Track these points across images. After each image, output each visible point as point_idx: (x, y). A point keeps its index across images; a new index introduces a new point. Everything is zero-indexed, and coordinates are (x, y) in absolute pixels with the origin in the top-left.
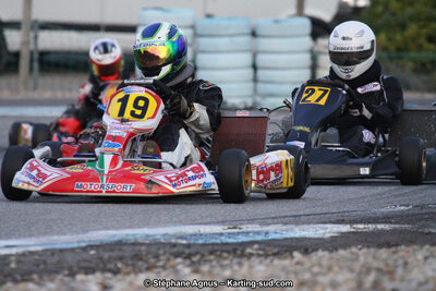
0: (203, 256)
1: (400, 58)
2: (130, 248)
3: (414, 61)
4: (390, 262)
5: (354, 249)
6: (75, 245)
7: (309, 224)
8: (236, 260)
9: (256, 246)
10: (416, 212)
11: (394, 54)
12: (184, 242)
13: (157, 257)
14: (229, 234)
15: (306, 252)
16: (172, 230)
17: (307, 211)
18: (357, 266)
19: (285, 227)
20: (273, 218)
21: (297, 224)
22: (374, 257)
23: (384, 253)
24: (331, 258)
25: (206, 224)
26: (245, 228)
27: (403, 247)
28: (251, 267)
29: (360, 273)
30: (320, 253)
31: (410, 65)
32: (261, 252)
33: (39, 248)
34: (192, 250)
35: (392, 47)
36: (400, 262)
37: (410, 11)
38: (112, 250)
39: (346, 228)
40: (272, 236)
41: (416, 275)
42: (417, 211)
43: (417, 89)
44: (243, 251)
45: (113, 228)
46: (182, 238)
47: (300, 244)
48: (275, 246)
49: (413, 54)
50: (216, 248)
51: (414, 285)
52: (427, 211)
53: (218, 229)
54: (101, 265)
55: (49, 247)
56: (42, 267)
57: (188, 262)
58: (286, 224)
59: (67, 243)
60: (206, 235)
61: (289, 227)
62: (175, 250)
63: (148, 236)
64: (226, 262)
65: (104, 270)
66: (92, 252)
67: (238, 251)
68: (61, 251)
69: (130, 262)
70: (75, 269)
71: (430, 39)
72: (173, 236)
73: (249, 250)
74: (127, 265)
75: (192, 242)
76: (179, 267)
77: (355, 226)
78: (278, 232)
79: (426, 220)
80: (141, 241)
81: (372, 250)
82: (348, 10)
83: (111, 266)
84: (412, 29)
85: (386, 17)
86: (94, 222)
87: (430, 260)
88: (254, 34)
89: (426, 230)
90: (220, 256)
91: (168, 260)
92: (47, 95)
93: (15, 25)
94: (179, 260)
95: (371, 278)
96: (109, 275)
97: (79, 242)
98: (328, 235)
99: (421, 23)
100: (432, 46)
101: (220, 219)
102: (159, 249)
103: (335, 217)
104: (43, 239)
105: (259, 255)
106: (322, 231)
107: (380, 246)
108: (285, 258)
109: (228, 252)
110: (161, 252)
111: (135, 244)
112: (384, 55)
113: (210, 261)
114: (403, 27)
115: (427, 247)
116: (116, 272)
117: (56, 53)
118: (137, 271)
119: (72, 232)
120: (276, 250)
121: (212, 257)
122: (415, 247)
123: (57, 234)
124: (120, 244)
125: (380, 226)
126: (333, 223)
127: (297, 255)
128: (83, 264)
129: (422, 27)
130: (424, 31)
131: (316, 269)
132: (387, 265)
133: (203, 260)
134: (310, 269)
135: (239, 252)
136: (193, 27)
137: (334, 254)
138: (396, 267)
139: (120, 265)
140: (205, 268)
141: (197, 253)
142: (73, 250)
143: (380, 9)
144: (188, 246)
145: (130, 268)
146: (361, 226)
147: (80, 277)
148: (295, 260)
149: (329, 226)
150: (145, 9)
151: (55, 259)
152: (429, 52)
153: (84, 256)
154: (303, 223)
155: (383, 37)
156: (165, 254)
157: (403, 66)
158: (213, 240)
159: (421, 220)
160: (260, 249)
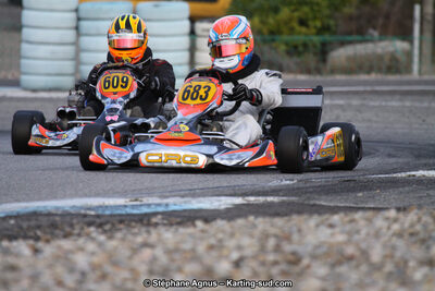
0: (113, 224)
1: (273, 40)
2: (46, 218)
3: (287, 44)
4: (286, 229)
5: (251, 218)
7: (204, 195)
8: (144, 229)
9: (160, 217)
11: (268, 37)
12: (93, 213)
13: (72, 226)
14: (133, 207)
15: (206, 221)
16: (78, 202)
17: (201, 186)
18: (257, 232)
19: (183, 200)
20: (171, 192)
21: (194, 195)
22: (272, 226)
23: (279, 221)
24: (231, 227)
25: (109, 197)
27: (295, 218)
28: (159, 235)
30: (220, 223)
31: (283, 48)
32: (165, 222)
34: (102, 220)
35: (265, 31)
36: (295, 229)
38: (29, 220)
39: (238, 201)
40: (172, 208)
41: (311, 240)
42: (301, 185)
44: (149, 220)
45: (24, 200)
46: (89, 209)
47: (198, 215)
48: (178, 217)
49: (285, 37)
50: (124, 218)
51: (309, 249)
52: (312, 185)
53: (121, 201)
54: (22, 234)
57: (100, 230)
58: (183, 197)
60: (111, 207)
61: (186, 199)
62: (87, 220)
63: (57, 208)
64: (136, 230)
65: (25, 237)
66: (12, 222)
67: (145, 220)
69: (48, 230)
71: (303, 23)
72: (81, 208)
73: (154, 220)
74: (45, 233)
75: (100, 212)
76: (94, 235)
77: (247, 198)
78: (177, 204)
79: (311, 192)
80: (54, 212)
81: (267, 219)
83: (31, 234)
84: (285, 12)
86: (5, 195)
89: (312, 202)
90: (129, 226)
91: (82, 229)
94: (92, 229)
95: (271, 243)
96: (31, 242)
98: (223, 207)
99: (293, 7)
100: (304, 29)
102: (72, 219)
105: (165, 225)
106: (218, 204)
107: (273, 216)
108: (188, 226)
109: (136, 222)
110: (75, 221)
111: (49, 214)
112: (258, 38)
113: (120, 229)
114: (276, 10)
115: (316, 216)
116: (37, 239)
118: (57, 237)
120: (179, 220)
121: (122, 226)
122: (305, 216)
124: (35, 214)
125: (270, 199)
126: (227, 195)
127: (200, 224)
128: (6, 232)
129: (293, 11)
130: (296, 14)
131: (220, 236)
132: (283, 231)
133: (114, 229)
134: (214, 235)
135: (145, 222)
136: (76, 11)
137: (232, 223)
138: (291, 233)
139: (39, 233)
140: (119, 235)
141: (107, 222)
144: (98, 216)
145: (49, 237)
146: (252, 199)
147: (5, 243)
148: (198, 229)
149: (223, 198)
153: (5, 224)
154: (199, 196)
155: (256, 20)
156: (78, 223)
157: (275, 49)
158: (119, 212)
159: (306, 193)
160: (163, 219)
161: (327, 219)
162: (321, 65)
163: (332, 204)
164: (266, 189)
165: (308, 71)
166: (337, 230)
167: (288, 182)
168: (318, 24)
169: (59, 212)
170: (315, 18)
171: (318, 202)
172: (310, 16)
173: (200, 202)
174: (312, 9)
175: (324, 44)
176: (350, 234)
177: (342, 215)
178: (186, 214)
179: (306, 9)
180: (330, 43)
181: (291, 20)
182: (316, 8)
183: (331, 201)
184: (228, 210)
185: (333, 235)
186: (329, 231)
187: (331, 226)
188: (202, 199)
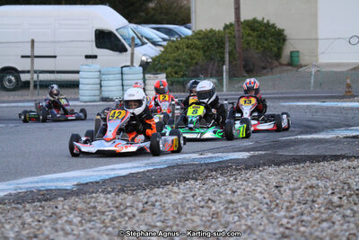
37: (168, 63)
71: (176, 73)
85: (159, 65)
93: (24, 72)
99: (172, 67)
100: (177, 76)
129: (173, 69)
168: (182, 73)
170: (181, 71)
172: (179, 70)
174: (179, 68)
179: (177, 68)
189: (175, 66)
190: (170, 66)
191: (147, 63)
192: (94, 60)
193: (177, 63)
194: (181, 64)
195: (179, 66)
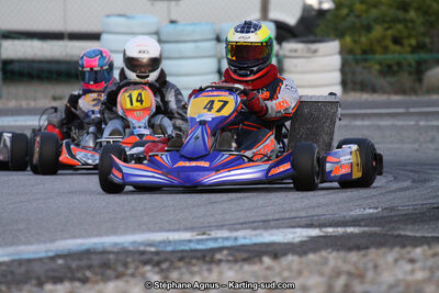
0: (172, 262)
1: (365, 60)
2: (99, 257)
4: (361, 265)
5: (324, 253)
6: (42, 255)
7: (278, 228)
8: (205, 267)
9: (225, 252)
10: (385, 215)
11: (359, 57)
12: (153, 249)
13: (126, 265)
14: (199, 241)
15: (276, 256)
16: (140, 237)
17: (277, 217)
18: (327, 270)
19: (254, 233)
20: (242, 224)
21: (266, 229)
22: (345, 261)
23: (354, 256)
24: (301, 263)
25: (174, 231)
26: (214, 234)
27: (373, 253)
28: (221, 273)
29: (330, 278)
30: (290, 258)
31: (377, 67)
32: (230, 258)
33: (6, 259)
34: (162, 257)
35: (358, 51)
36: (370, 265)
37: (374, 12)
38: (80, 259)
39: (315, 232)
40: (241, 242)
41: (387, 277)
42: (386, 213)
43: (384, 92)
44: (212, 258)
45: (81, 236)
46: (151, 245)
47: (270, 249)
48: (245, 251)
49: (378, 57)
50: (185, 254)
51: (384, 287)
52: (397, 213)
53: (187, 236)
54: (69, 275)
55: (16, 257)
56: (10, 277)
57: (157, 269)
58: (255, 229)
59: (34, 253)
60: (176, 242)
61: (258, 232)
62: (145, 257)
63: (116, 244)
64: (196, 269)
65: (72, 279)
66: (60, 262)
67: (207, 257)
68: (29, 261)
69: (98, 270)
70: (43, 279)
71: (397, 41)
72: (142, 244)
73: (218, 256)
74: (96, 274)
75: (160, 249)
76: (149, 275)
77: (324, 229)
78: (247, 237)
79: (395, 222)
80: (109, 249)
81: (342, 254)
82: (313, 13)
83: (79, 275)
84: (378, 31)
85: (351, 19)
86: (61, 231)
87: (400, 262)
88: (218, 39)
89: (396, 233)
90: (189, 263)
91: (137, 268)
92: (12, 104)
94: (148, 268)
95: (340, 283)
96: (77, 284)
97: (47, 251)
98: (297, 240)
99: (386, 25)
100: (397, 48)
101: (189, 225)
102: (127, 257)
103: (304, 221)
104: (11, 250)
105: (228, 261)
106: (292, 236)
107: (350, 249)
108: (255, 263)
109: (198, 258)
110: (129, 260)
111: (104, 252)
112: (350, 57)
113: (178, 268)
114: (368, 28)
115: (397, 249)
116: (84, 281)
117: (20, 61)
118: (106, 279)
119: (39, 242)
120: (245, 255)
121: (181, 264)
123: (25, 244)
124: (88, 253)
125: (350, 230)
126: (299, 226)
127: (267, 260)
128: (51, 274)
129: (387, 29)
131: (286, 274)
132: (357, 268)
133: (172, 267)
134: (279, 274)
135: (207, 259)
136: (157, 33)
137: (304, 259)
138: (366, 269)
139: (88, 274)
140: (174, 275)
141: (166, 260)
142: (40, 259)
143: (345, 11)
144: (157, 253)
145: (99, 277)
146: (330, 230)
147: (49, 287)
148: (265, 265)
149: (298, 230)
150: (108, 16)
151: (23, 269)
152: (395, 54)
153: (52, 265)
154: (272, 228)
155: (348, 39)
156: (134, 261)
157: (369, 68)
158: (182, 248)
159: (390, 222)
160: (229, 254)
161: (409, 252)
162: (417, 85)
163: (418, 235)
164: (348, 218)
165: (403, 92)
166: (418, 265)
167: (371, 211)
168: (413, 42)
169: (115, 250)
170: (409, 36)
171: (403, 233)
172: (405, 33)
173: (272, 235)
174: (407, 27)
175: (419, 63)
176: (431, 270)
177: (426, 247)
178: (256, 248)
179: (400, 26)
180: (425, 61)
181: (384, 37)
182: (410, 25)
183: (418, 231)
184: (302, 243)
185: (413, 272)
186: (408, 267)
187: (412, 261)
188: (275, 231)
189: (396, 20)
190: (380, 20)
191: (321, 13)
192: (173, 3)
193: (400, 14)
194: (412, 14)
195: (405, 21)
